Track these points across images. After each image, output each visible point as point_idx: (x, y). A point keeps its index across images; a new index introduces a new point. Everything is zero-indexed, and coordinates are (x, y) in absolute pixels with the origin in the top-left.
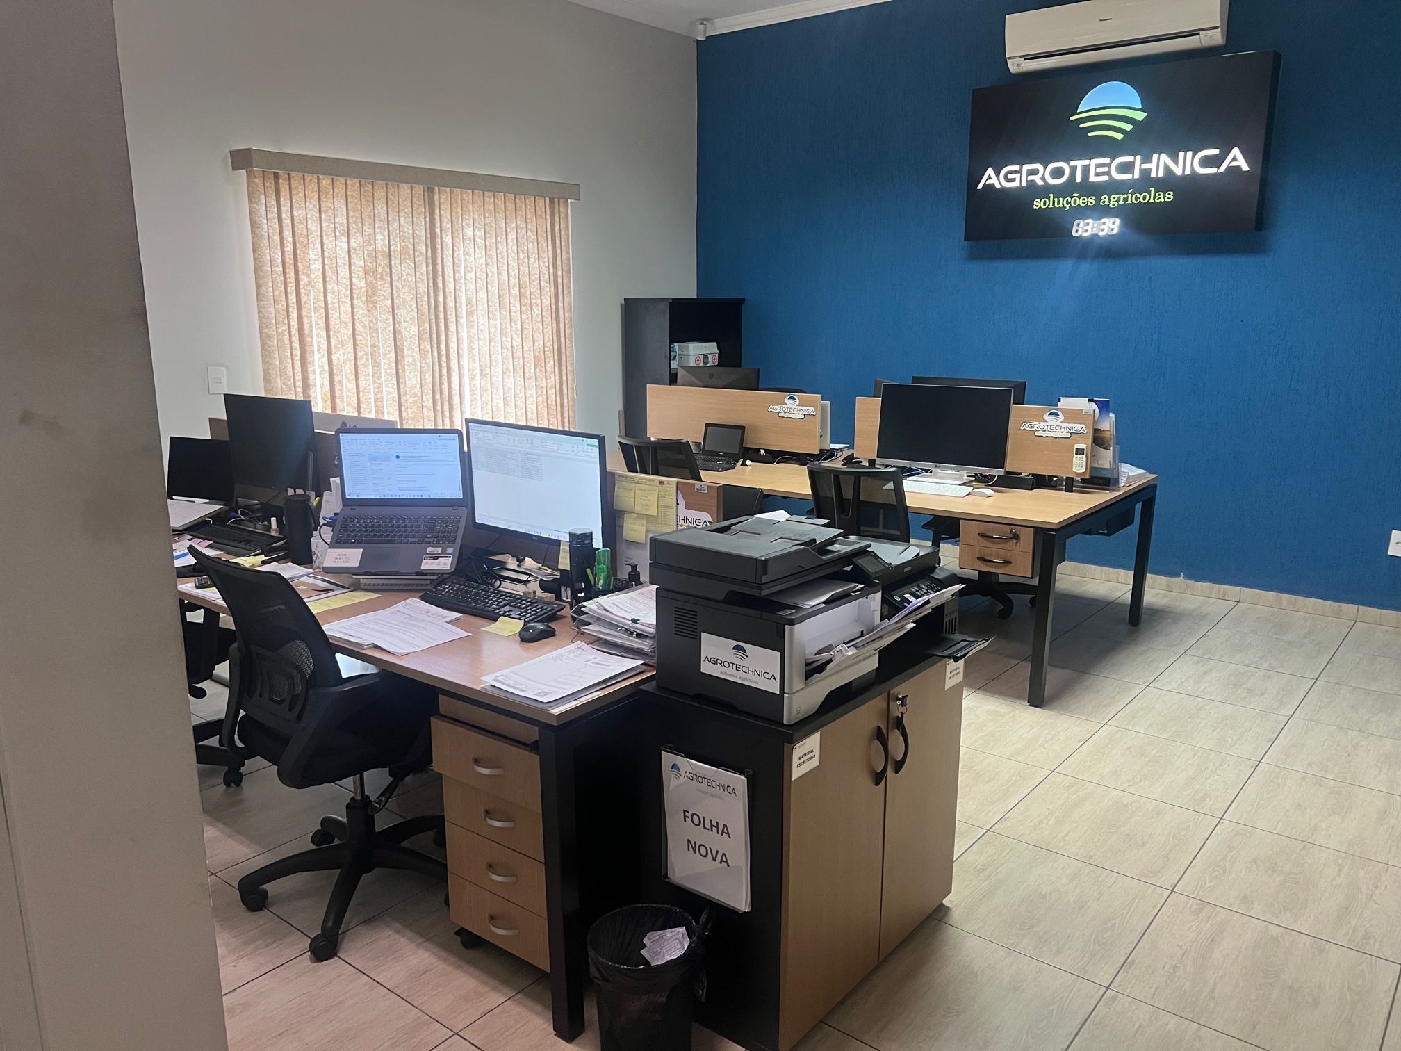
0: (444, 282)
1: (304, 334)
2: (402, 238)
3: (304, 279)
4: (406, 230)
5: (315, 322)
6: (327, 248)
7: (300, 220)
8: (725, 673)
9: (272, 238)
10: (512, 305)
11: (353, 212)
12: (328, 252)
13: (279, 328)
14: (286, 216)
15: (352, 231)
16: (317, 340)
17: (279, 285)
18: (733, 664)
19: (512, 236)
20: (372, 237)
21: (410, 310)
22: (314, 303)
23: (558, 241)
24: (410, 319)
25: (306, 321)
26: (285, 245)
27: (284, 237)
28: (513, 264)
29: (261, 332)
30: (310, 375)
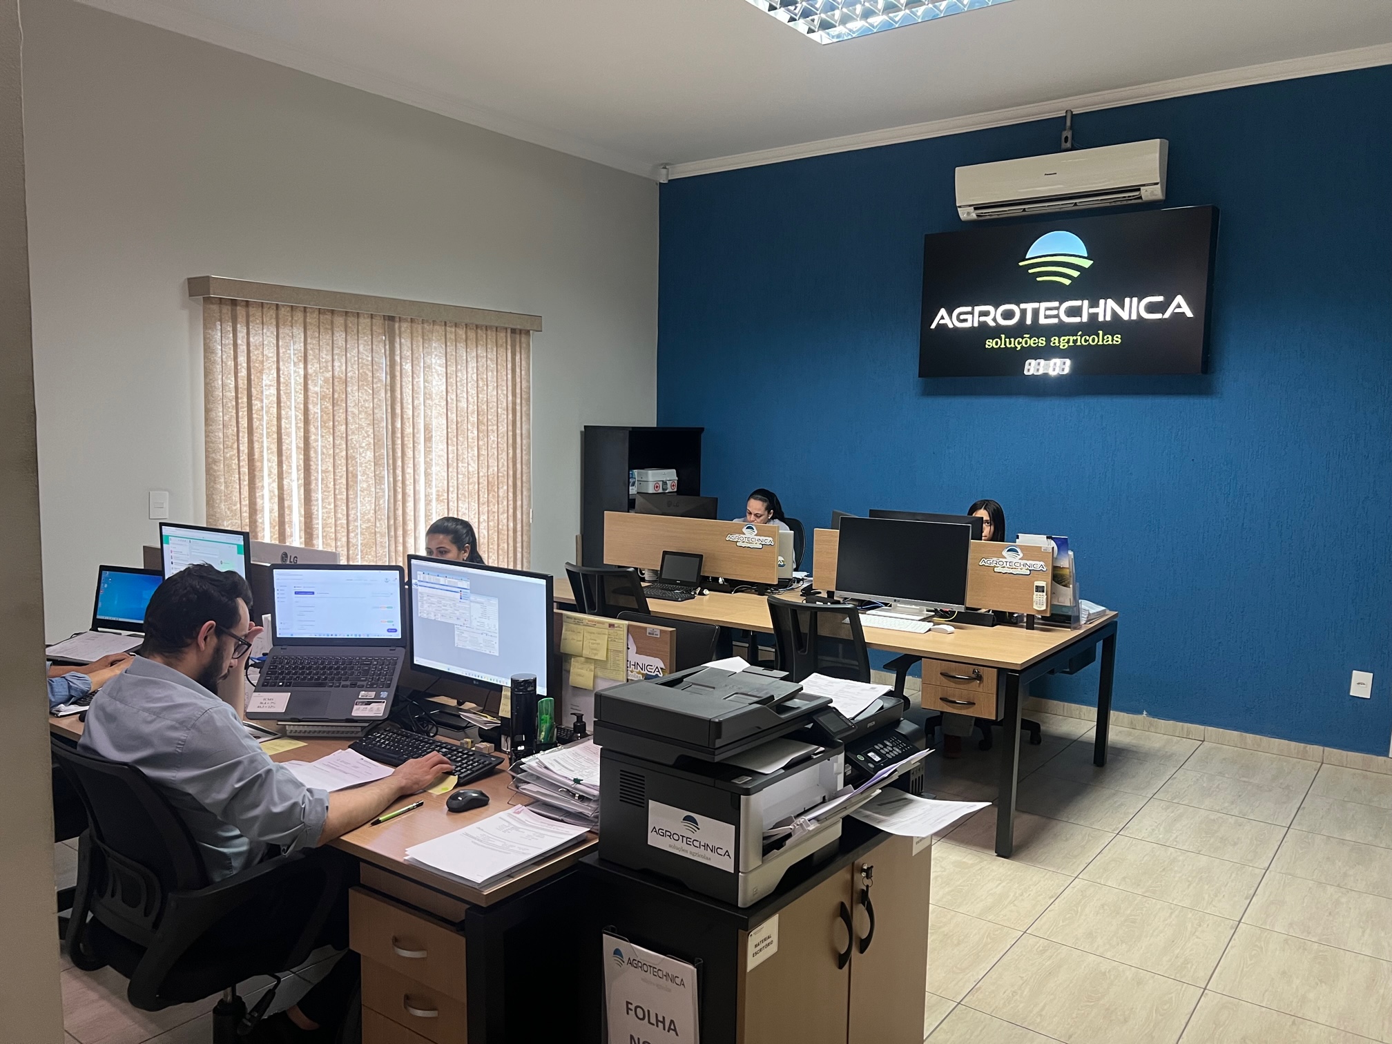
0: (402, 408)
1: (254, 459)
2: (360, 365)
3: (257, 404)
4: (364, 357)
5: (268, 447)
6: (283, 374)
7: (256, 346)
8: (674, 847)
9: (226, 364)
10: (469, 432)
11: (311, 338)
12: (284, 378)
13: (227, 453)
14: (241, 341)
15: (310, 357)
16: (268, 465)
17: (230, 410)
18: (683, 836)
19: (472, 364)
20: (330, 364)
21: (366, 435)
22: (267, 428)
23: (518, 370)
24: (366, 445)
25: (256, 445)
26: (239, 371)
27: (239, 363)
28: (473, 392)
29: (207, 457)
30: (258, 500)
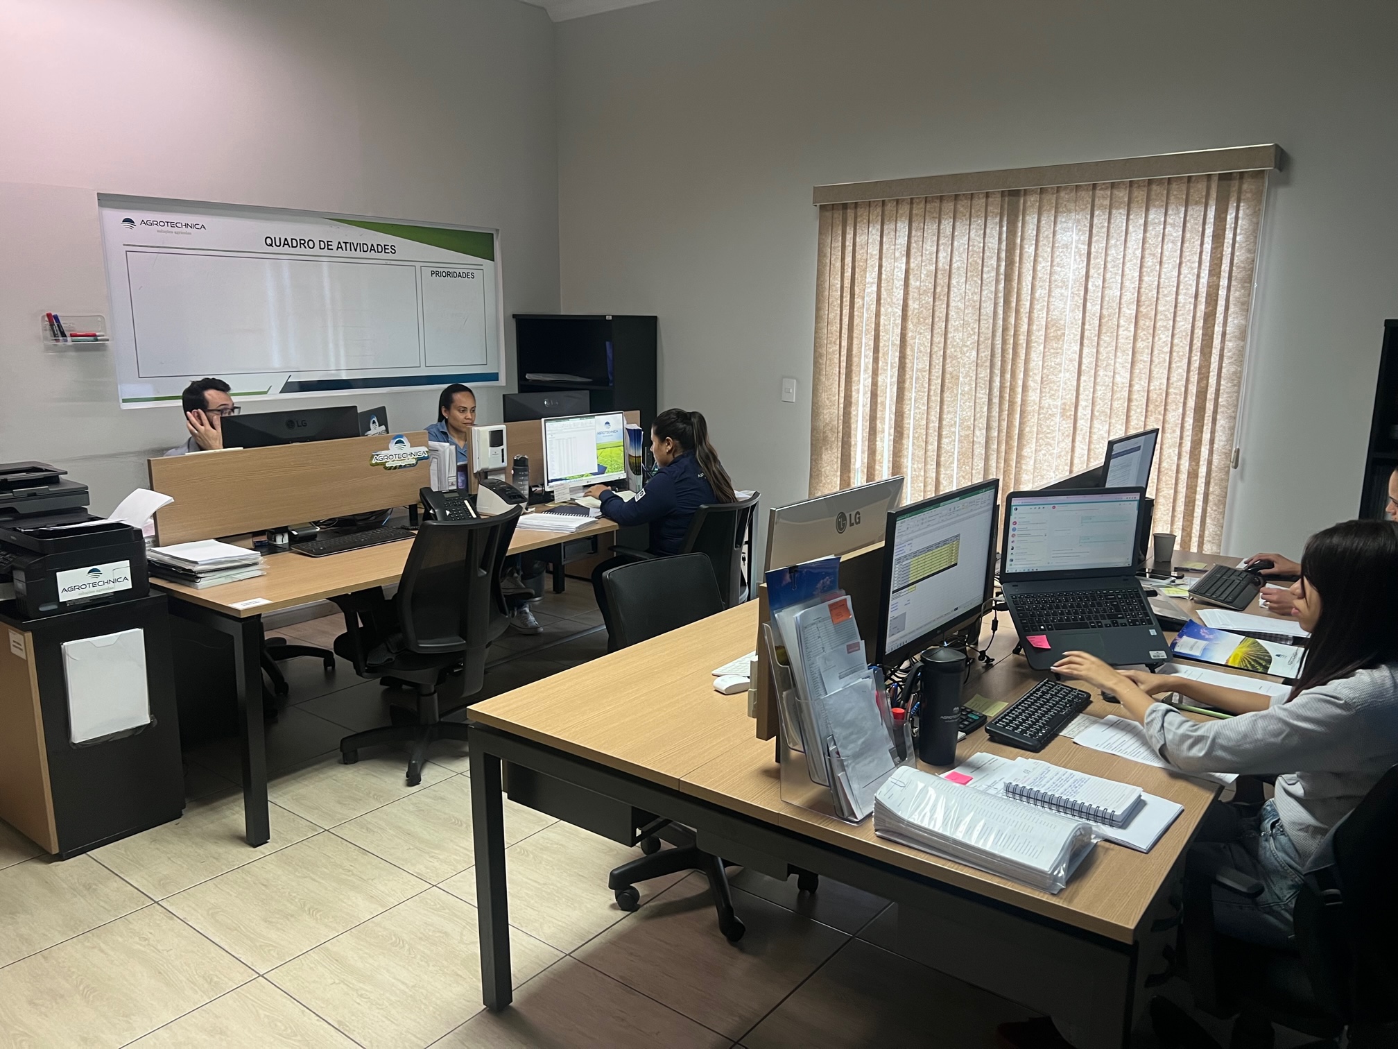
0: (1018, 301)
1: (852, 354)
2: (970, 253)
3: (859, 302)
4: (976, 243)
5: (865, 343)
6: (885, 270)
7: (861, 245)
9: (834, 265)
11: (916, 231)
12: (886, 275)
13: (830, 348)
14: (849, 243)
15: (913, 251)
16: (864, 360)
17: (836, 308)
20: (934, 256)
21: (972, 332)
22: (867, 325)
24: (971, 344)
25: (855, 342)
26: (846, 271)
27: (846, 263)
29: (815, 351)
30: (854, 394)
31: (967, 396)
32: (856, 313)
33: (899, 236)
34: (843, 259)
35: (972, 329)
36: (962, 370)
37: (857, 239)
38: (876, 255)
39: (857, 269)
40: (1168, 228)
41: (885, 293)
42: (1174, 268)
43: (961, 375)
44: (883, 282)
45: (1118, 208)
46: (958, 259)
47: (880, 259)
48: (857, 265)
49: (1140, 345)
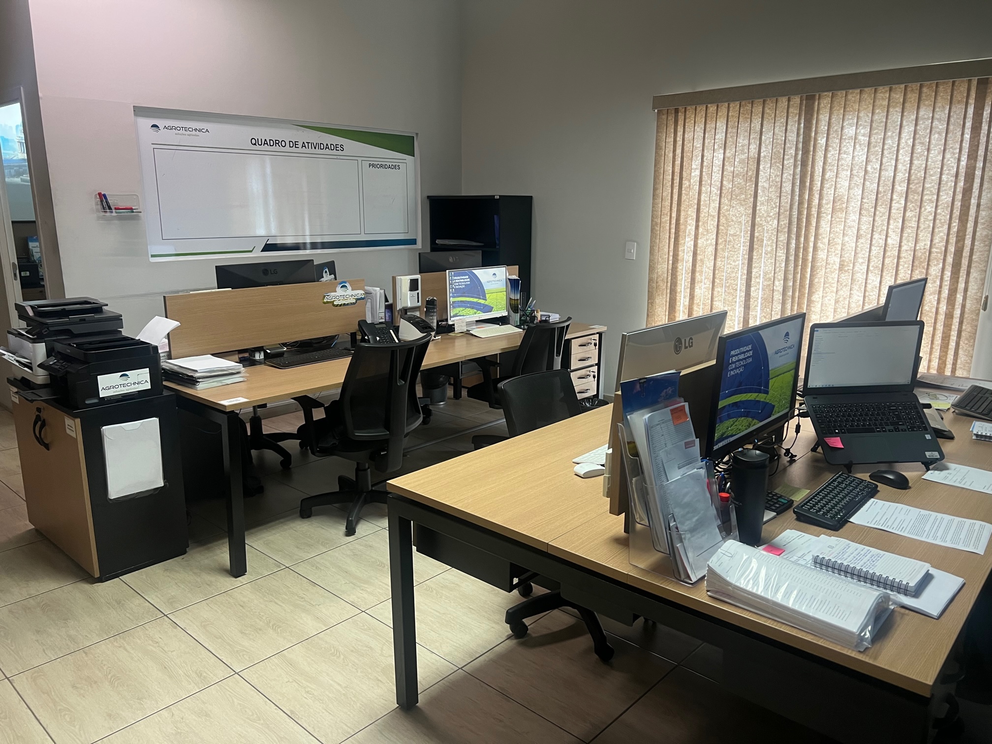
0: (811, 181)
1: (680, 222)
3: (686, 184)
6: (706, 159)
7: (689, 140)
9: (668, 156)
10: (893, 202)
11: (732, 128)
12: (707, 162)
13: (663, 218)
14: (679, 138)
15: (729, 144)
16: (689, 228)
17: (668, 189)
20: (746, 147)
21: (774, 206)
24: (773, 215)
25: (682, 214)
26: (676, 160)
27: (676, 154)
29: (652, 221)
30: (680, 253)
31: (769, 255)
32: (683, 192)
33: (718, 133)
34: (674, 151)
35: (774, 204)
36: (765, 235)
37: (686, 136)
38: (699, 147)
39: (685, 159)
40: (936, 123)
41: (706, 177)
42: (939, 153)
43: (765, 238)
44: (704, 168)
45: (894, 107)
46: (764, 149)
47: (703, 150)
48: (685, 155)
49: (908, 214)
